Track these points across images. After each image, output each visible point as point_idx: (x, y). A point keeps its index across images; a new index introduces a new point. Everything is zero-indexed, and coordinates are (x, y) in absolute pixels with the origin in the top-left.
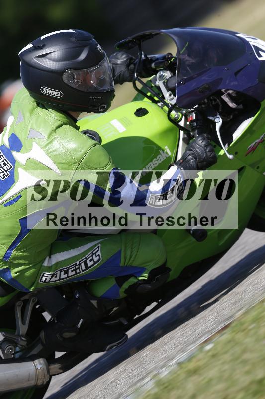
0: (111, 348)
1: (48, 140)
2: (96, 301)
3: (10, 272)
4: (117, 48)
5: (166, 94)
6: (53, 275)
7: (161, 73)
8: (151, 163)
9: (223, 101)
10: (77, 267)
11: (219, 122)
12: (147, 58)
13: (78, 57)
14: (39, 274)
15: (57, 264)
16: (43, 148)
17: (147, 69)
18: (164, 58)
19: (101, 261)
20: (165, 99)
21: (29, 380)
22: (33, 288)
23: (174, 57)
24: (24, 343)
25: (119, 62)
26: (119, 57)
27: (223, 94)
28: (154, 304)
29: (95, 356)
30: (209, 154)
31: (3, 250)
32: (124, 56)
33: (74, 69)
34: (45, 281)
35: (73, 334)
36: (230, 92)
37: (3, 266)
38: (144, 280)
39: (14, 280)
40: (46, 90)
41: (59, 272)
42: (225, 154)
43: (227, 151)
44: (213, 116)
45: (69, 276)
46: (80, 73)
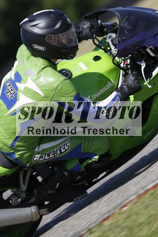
0: (77, 200)
1: (37, 76)
2: (67, 173)
3: (15, 154)
4: (83, 19)
5: (113, 48)
6: (40, 157)
7: (110, 35)
8: (102, 90)
9: (147, 52)
10: (55, 152)
11: (143, 66)
12: (102, 25)
13: (55, 27)
14: (33, 155)
15: (43, 150)
16: (34, 81)
17: (102, 31)
18: (112, 25)
19: (69, 149)
20: (111, 50)
21: (27, 218)
22: (28, 164)
23: (118, 25)
24: (25, 196)
25: (85, 27)
26: (86, 24)
27: (147, 48)
28: (105, 173)
29: (68, 205)
30: (136, 85)
31: (10, 141)
32: (88, 23)
33: (52, 34)
34: (36, 161)
35: (54, 192)
36: (151, 47)
37: (11, 151)
38: (95, 161)
39: (17, 159)
40: (36, 46)
41: (44, 155)
42: (147, 85)
43: (148, 83)
44: (140, 62)
45: (50, 157)
46: (56, 36)
